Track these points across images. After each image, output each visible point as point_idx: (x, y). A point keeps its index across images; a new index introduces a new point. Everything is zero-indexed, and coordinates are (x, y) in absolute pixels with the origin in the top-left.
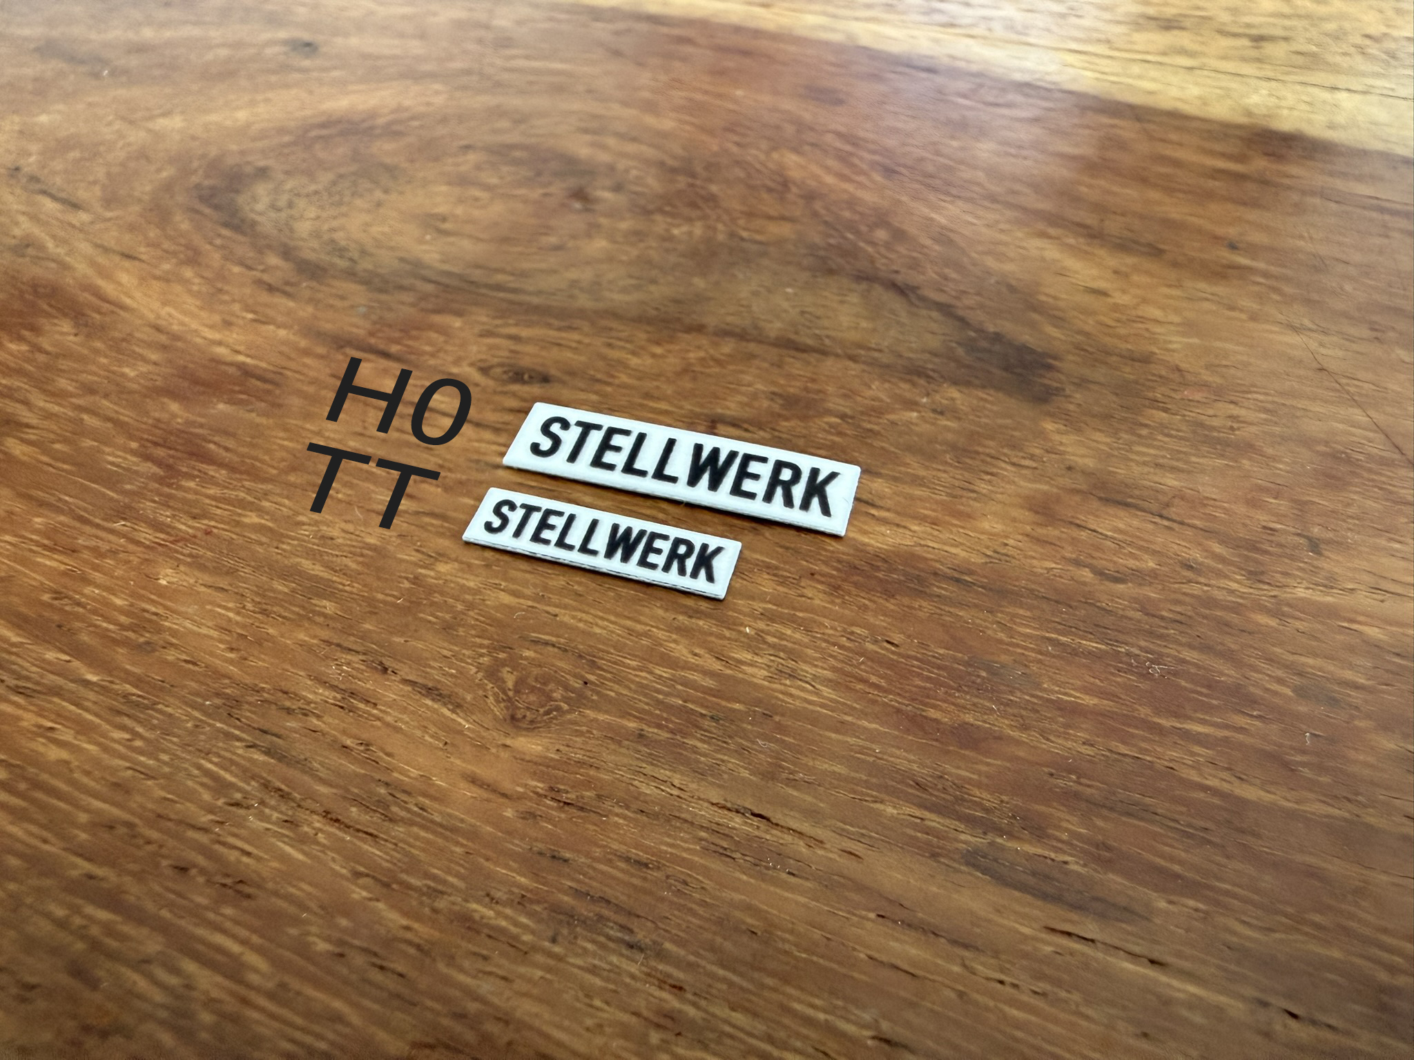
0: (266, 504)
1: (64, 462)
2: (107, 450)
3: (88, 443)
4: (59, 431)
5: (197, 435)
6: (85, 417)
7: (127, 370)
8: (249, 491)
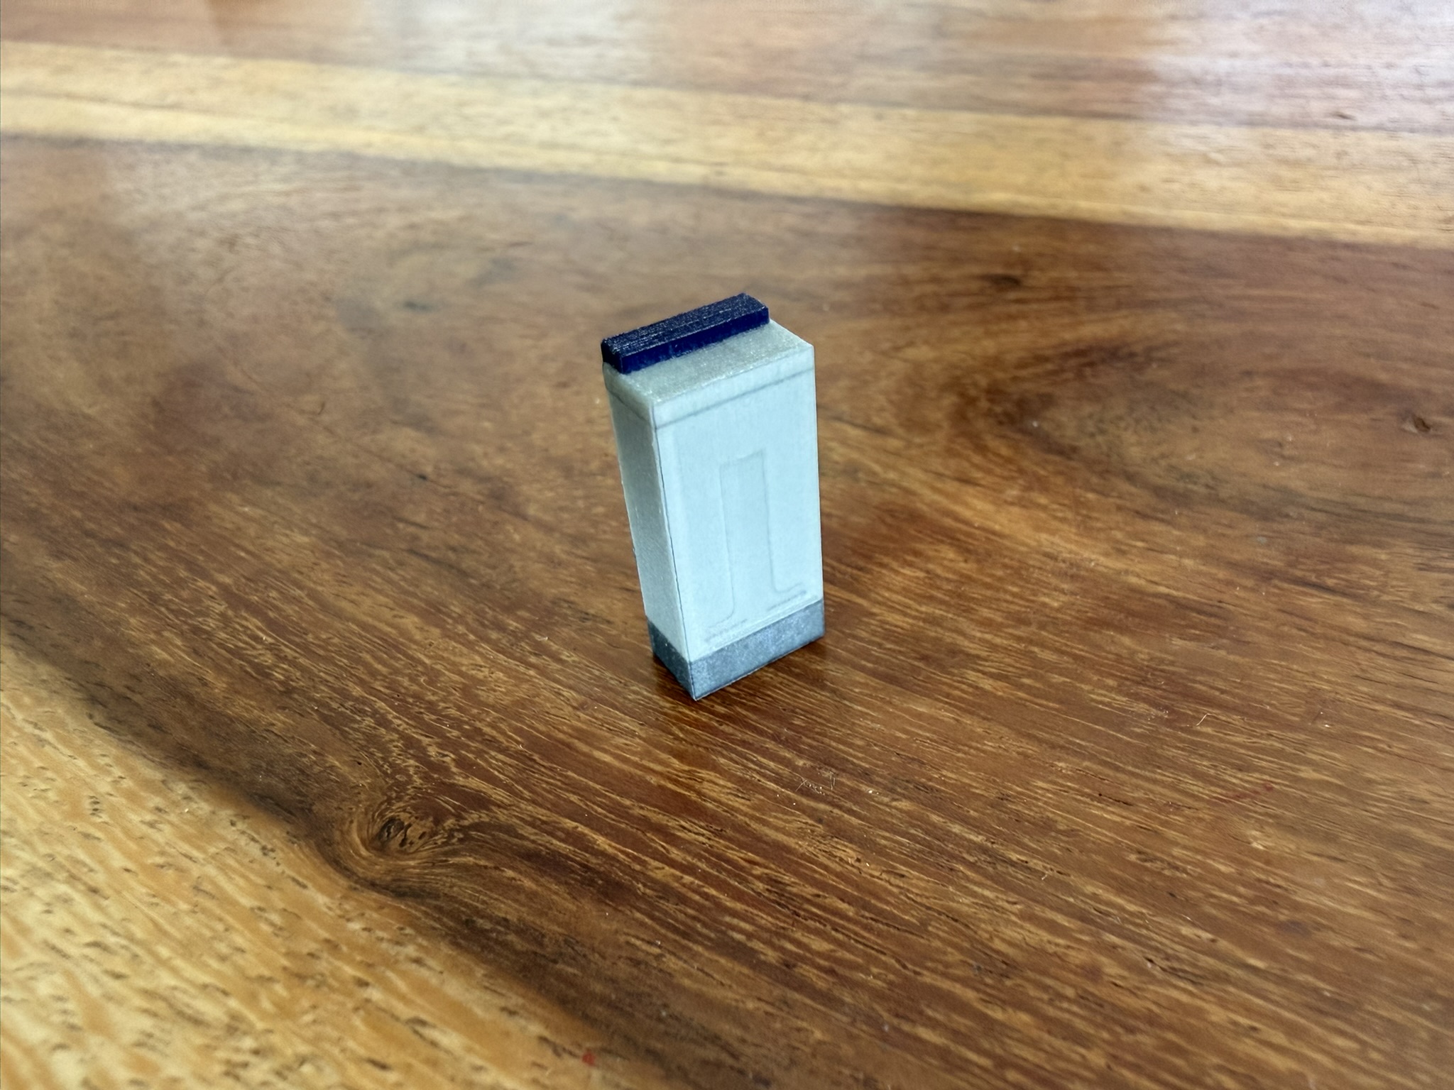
0: (1310, 756)
1: (1047, 700)
2: (1086, 687)
3: (1057, 679)
4: (1018, 665)
5: (1174, 673)
6: (1036, 649)
7: (1047, 600)
8: (1280, 740)
